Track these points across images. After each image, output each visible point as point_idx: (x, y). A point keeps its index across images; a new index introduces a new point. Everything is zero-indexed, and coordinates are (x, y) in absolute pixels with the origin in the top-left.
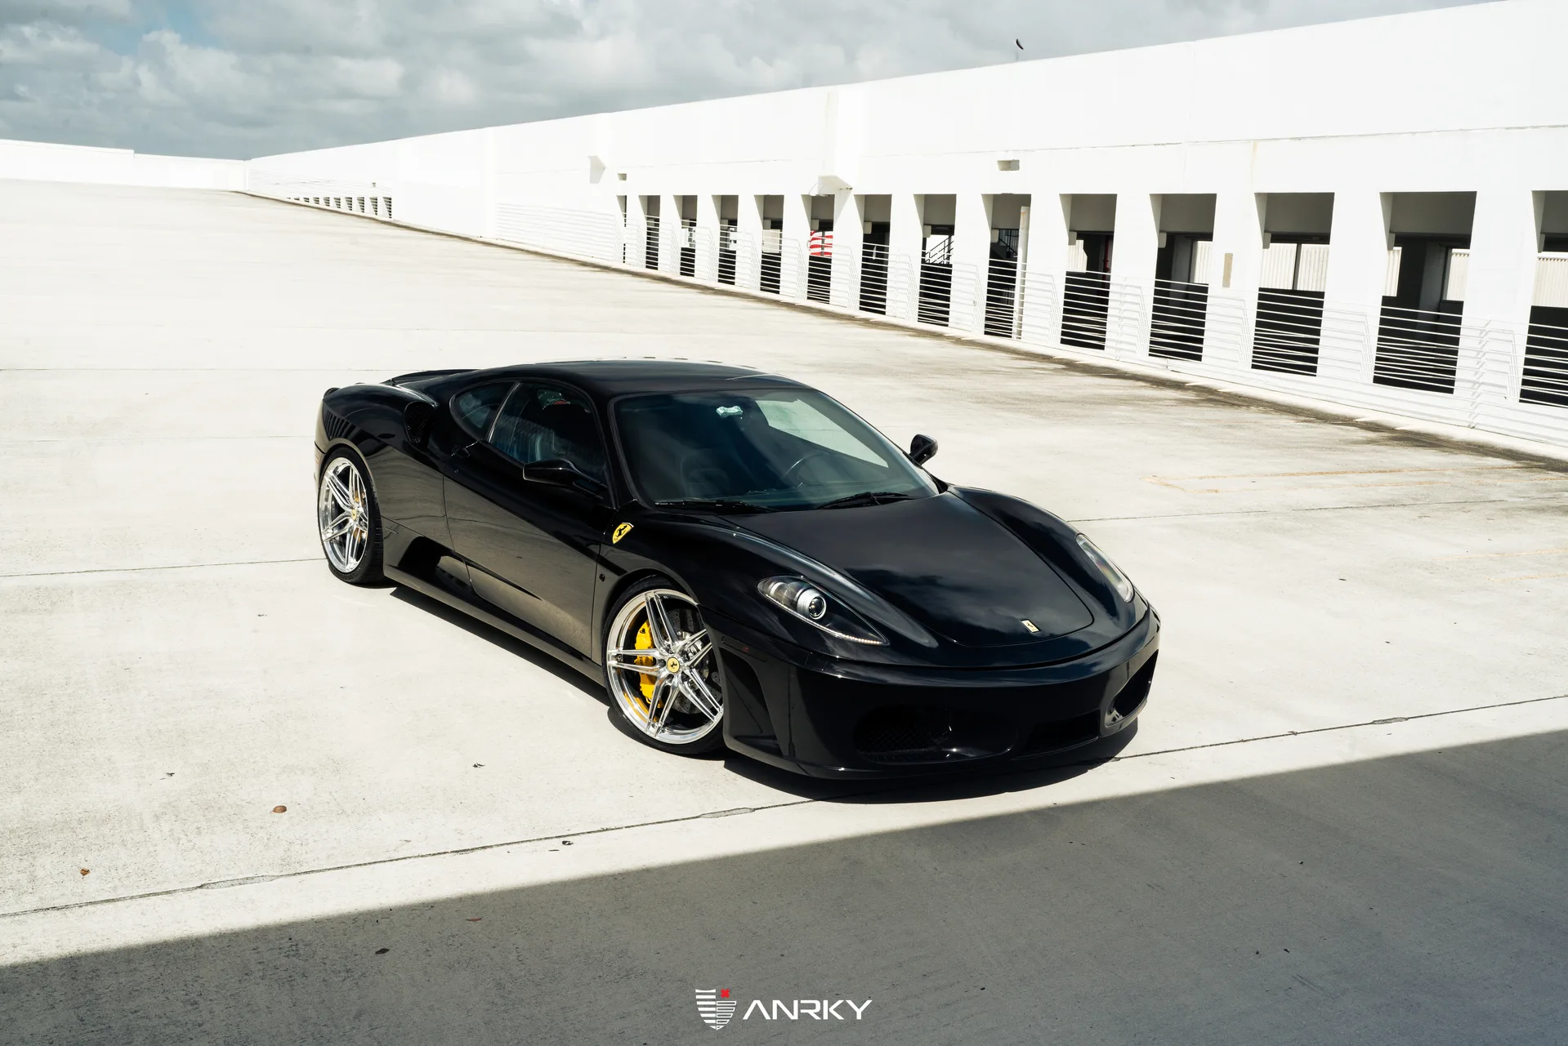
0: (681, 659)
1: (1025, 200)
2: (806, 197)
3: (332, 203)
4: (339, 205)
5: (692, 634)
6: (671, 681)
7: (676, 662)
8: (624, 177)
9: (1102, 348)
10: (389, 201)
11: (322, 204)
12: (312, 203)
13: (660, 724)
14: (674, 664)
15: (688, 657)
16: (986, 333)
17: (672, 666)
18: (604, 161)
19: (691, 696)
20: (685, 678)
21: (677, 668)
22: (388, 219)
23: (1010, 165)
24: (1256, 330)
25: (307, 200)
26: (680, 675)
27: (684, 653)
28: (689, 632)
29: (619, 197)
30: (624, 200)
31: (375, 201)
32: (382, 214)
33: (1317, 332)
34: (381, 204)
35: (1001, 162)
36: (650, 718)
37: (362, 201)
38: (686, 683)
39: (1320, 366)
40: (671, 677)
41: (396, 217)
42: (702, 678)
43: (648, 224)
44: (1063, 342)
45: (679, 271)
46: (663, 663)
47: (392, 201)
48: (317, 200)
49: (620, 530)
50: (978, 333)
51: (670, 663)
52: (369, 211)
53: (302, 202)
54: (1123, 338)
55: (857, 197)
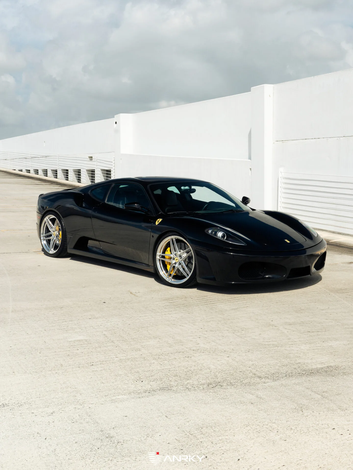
0: (179, 258)
5: (183, 250)
6: (175, 265)
7: (178, 259)
13: (171, 278)
14: (177, 259)
15: (181, 258)
17: (176, 260)
19: (181, 270)
20: (180, 264)
21: (177, 261)
26: (178, 263)
27: (180, 256)
28: (182, 250)
36: (168, 276)
38: (180, 265)
40: (175, 263)
42: (185, 264)
46: (174, 259)
49: (158, 221)
51: (176, 259)
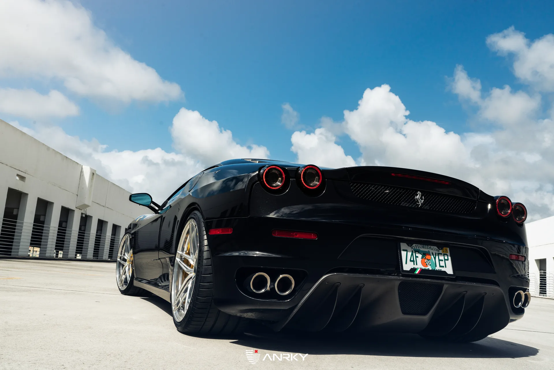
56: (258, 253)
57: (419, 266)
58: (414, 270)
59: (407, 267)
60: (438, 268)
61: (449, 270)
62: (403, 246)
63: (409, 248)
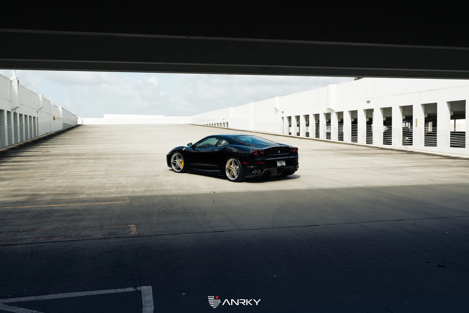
1: (372, 110)
2: (324, 114)
3: (214, 125)
4: (215, 126)
8: (283, 112)
9: (391, 144)
10: (227, 123)
11: (211, 125)
12: (209, 125)
16: (367, 143)
18: (278, 108)
22: (227, 128)
23: (368, 102)
24: (425, 137)
25: (207, 125)
29: (282, 117)
30: (283, 118)
31: (224, 123)
32: (226, 127)
33: (436, 136)
34: (226, 124)
35: (367, 101)
37: (221, 124)
39: (437, 144)
41: (229, 127)
43: (289, 124)
44: (384, 144)
45: (297, 135)
47: (228, 123)
48: (210, 124)
50: (365, 144)
52: (223, 126)
53: (206, 125)
54: (396, 142)
55: (336, 113)
56: (252, 167)
57: (280, 165)
58: (279, 166)
59: (278, 166)
60: (283, 165)
61: (285, 165)
62: (277, 162)
63: (278, 162)
